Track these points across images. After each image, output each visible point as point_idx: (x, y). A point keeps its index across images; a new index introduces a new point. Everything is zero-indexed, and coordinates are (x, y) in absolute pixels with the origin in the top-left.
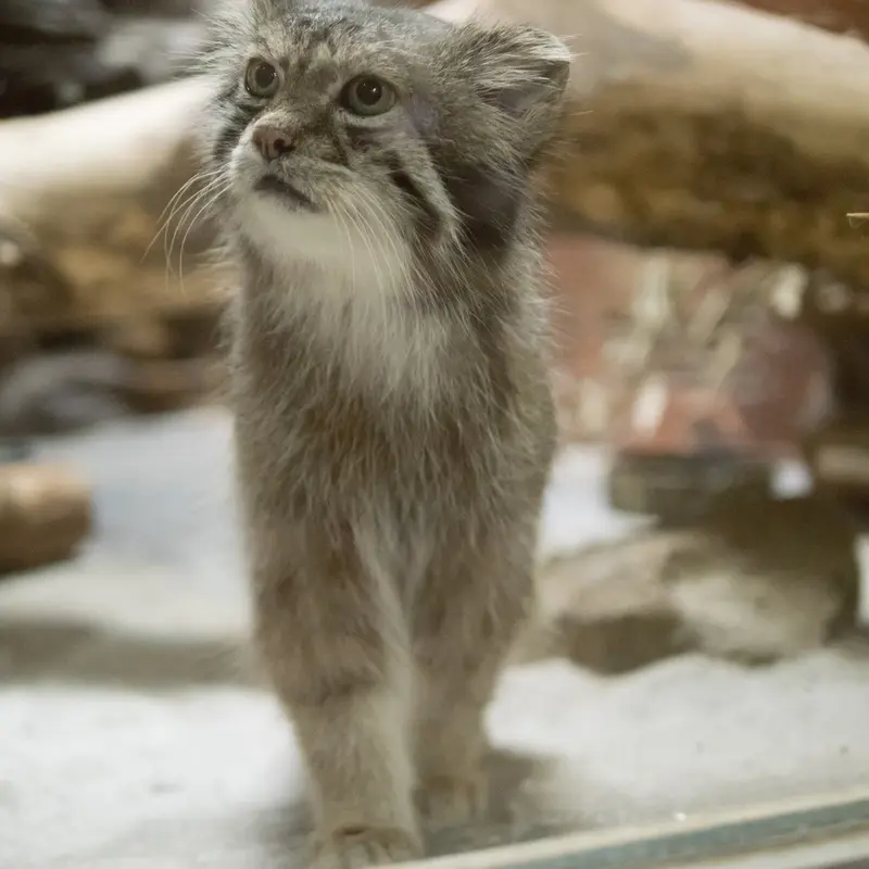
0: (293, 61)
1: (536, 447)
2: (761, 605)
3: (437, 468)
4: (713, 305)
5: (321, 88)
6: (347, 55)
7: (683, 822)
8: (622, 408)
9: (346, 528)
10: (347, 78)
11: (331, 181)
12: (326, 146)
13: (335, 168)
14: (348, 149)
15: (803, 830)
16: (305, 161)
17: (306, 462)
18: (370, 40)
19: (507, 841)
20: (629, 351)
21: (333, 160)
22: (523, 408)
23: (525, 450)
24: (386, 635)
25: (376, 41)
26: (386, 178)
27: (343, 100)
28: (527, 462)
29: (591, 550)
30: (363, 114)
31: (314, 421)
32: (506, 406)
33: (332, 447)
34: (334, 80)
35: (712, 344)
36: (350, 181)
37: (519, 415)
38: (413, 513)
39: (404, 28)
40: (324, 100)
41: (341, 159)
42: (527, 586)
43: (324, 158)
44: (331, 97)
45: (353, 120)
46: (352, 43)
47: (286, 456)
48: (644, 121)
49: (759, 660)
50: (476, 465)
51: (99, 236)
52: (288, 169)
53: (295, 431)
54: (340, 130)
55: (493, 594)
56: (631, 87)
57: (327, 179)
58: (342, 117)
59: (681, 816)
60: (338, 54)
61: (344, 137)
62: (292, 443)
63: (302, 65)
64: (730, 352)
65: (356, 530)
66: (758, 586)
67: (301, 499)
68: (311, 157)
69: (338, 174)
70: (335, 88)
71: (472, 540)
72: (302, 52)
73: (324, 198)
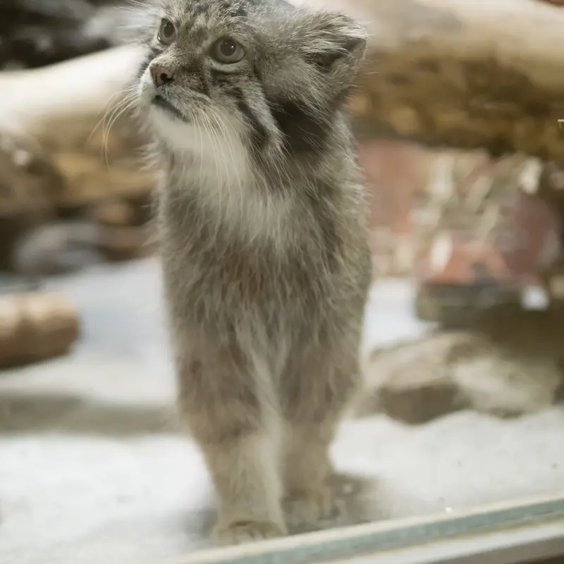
0: (183, 24)
1: (356, 277)
2: (511, 378)
3: (289, 290)
4: (481, 186)
5: (198, 44)
6: (216, 23)
7: (450, 513)
8: (423, 254)
9: (231, 329)
10: (215, 39)
11: (195, 103)
12: (195, 81)
13: (199, 95)
14: (210, 84)
15: (527, 518)
16: (179, 89)
17: (205, 286)
18: (233, 15)
19: (334, 525)
20: (427, 216)
21: (199, 90)
22: (347, 253)
23: (349, 279)
24: (261, 399)
25: (236, 15)
26: (234, 105)
27: (212, 52)
28: (351, 288)
29: (400, 346)
30: (223, 62)
31: (209, 259)
32: (334, 250)
33: (221, 275)
34: (206, 39)
35: (480, 212)
36: (208, 104)
37: (344, 257)
38: (276, 320)
39: (258, 8)
40: (199, 51)
41: (205, 90)
42: (354, 367)
43: (192, 88)
44: (203, 49)
45: (217, 66)
46: (220, 16)
47: (191, 283)
48: (431, 65)
49: (510, 414)
50: (316, 288)
51: (81, 146)
52: (168, 93)
53: (197, 265)
54: (207, 71)
55: (332, 372)
56: (423, 43)
57: (193, 101)
58: (211, 63)
59: (449, 509)
60: (210, 22)
61: (208, 75)
62: (195, 273)
63: (188, 27)
64: (492, 217)
65: (237, 330)
66: (510, 367)
67: (201, 310)
68: (183, 87)
69: (201, 99)
70: (206, 43)
71: (316, 338)
72: (189, 19)
73: (190, 113)
